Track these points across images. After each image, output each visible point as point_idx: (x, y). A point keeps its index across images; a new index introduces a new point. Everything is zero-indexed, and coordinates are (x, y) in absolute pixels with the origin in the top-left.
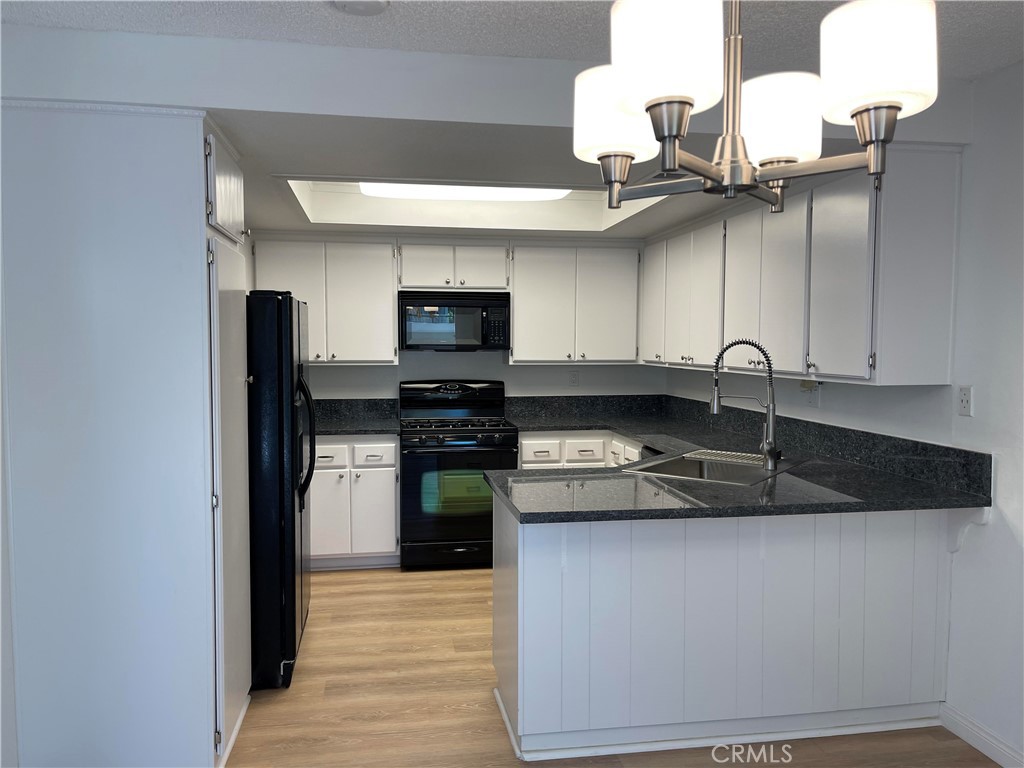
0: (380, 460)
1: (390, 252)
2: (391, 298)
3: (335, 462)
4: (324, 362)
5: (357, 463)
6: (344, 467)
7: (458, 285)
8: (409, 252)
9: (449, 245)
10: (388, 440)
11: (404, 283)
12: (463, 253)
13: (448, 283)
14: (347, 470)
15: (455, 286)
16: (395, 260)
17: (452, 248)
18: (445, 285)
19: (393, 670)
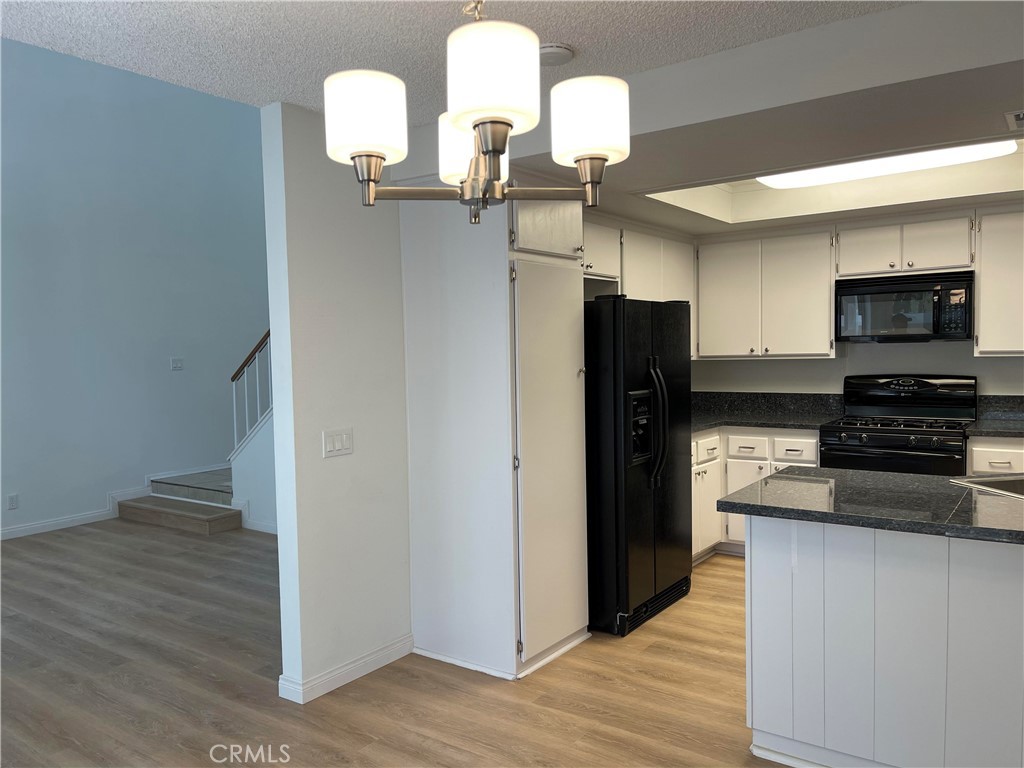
0: (800, 455)
1: (828, 242)
2: (828, 288)
3: (756, 454)
4: (759, 356)
5: (777, 456)
6: (765, 459)
7: (906, 268)
8: (847, 240)
9: (895, 224)
10: (811, 436)
11: (841, 272)
12: (913, 232)
13: (892, 266)
14: (768, 462)
15: (901, 269)
16: (833, 249)
17: (899, 227)
18: (890, 269)
19: (718, 648)
